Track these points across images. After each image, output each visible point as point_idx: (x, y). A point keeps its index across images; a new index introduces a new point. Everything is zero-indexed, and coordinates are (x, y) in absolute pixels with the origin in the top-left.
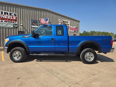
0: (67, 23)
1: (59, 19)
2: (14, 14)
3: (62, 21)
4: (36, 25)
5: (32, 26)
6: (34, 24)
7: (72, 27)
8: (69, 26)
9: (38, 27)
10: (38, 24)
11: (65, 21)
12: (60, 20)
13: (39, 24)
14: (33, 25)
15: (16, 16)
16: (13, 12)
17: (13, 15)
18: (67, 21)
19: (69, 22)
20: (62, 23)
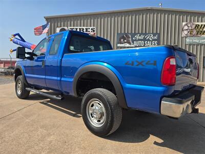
1: (184, 24)
2: (92, 29)
3: (194, 26)
4: (126, 42)
5: (119, 45)
6: (122, 40)
9: (130, 46)
10: (129, 41)
12: (186, 25)
13: (132, 39)
14: (121, 43)
15: (94, 31)
16: (90, 26)
17: (90, 30)
20: (191, 32)
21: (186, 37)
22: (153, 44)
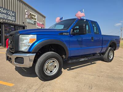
0: (34, 17)
1: (26, 10)
3: (29, 14)
7: (39, 22)
8: (36, 21)
11: (32, 13)
12: (27, 11)
18: (35, 15)
19: (36, 16)
20: (28, 16)
21: (27, 19)
22: (12, 18)
